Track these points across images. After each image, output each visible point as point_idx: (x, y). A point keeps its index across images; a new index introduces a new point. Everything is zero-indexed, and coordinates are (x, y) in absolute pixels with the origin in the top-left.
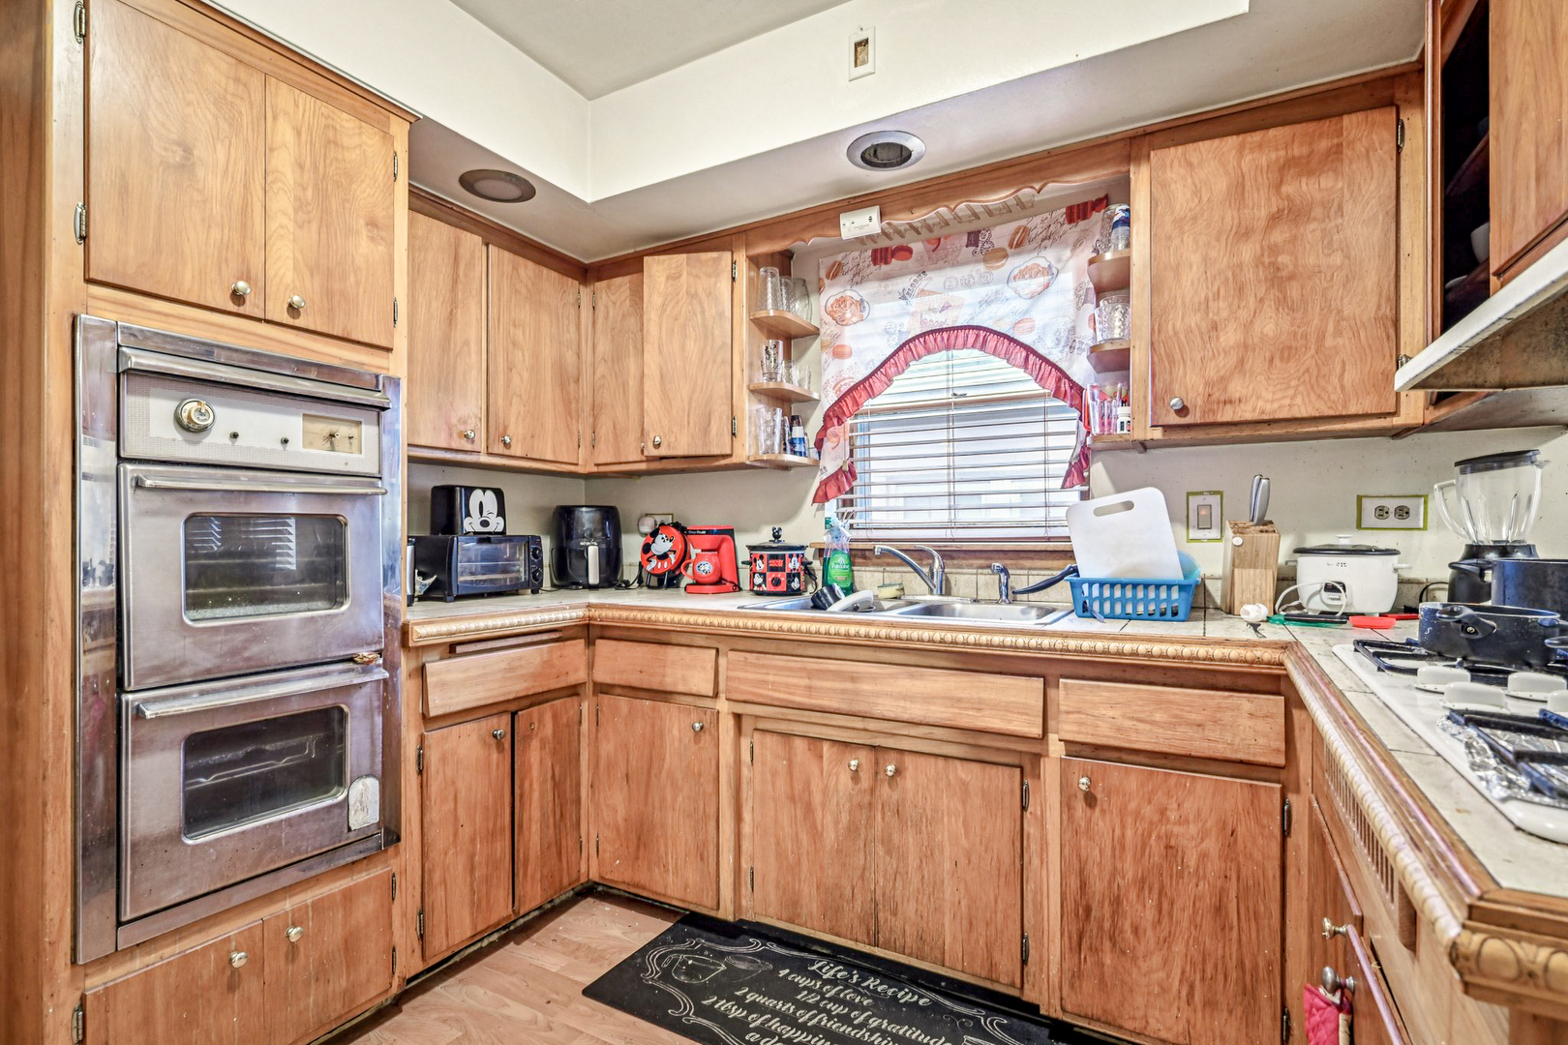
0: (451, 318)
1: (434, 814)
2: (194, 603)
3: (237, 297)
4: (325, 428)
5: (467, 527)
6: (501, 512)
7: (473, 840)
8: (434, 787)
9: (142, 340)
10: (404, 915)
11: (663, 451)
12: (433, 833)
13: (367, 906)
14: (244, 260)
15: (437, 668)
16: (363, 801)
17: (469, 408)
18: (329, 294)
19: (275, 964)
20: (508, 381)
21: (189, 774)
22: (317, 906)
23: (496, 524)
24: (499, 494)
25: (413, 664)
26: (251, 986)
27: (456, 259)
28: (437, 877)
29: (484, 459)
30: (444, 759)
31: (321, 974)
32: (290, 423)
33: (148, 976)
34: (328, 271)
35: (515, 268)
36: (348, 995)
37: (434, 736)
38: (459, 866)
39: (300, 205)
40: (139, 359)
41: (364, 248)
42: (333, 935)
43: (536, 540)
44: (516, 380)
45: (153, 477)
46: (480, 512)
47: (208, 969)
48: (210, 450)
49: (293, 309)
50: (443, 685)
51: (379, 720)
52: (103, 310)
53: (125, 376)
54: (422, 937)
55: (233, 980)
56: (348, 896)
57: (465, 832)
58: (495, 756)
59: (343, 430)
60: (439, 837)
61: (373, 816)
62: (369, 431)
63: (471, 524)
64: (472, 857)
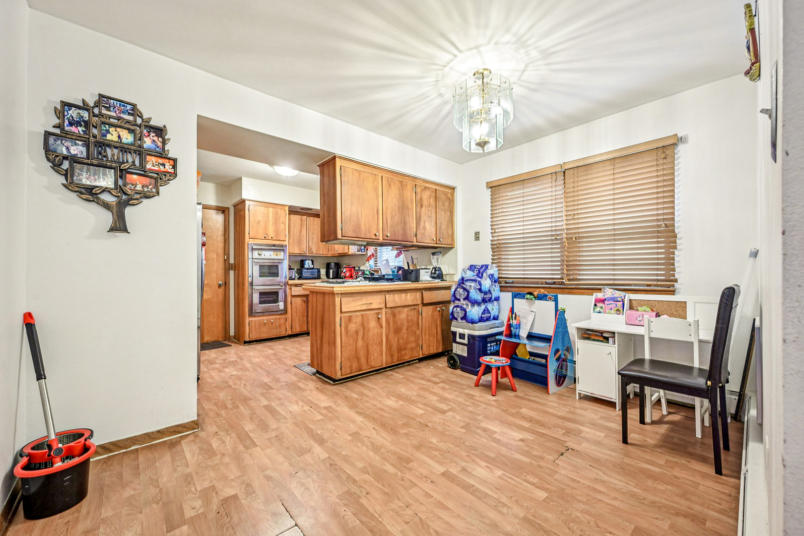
0: (301, 231)
1: (293, 310)
2: (260, 276)
3: (265, 237)
4: (276, 253)
5: (305, 267)
6: (313, 264)
7: (300, 316)
8: (293, 307)
9: (255, 244)
10: (288, 324)
11: (338, 252)
12: (293, 313)
13: (282, 321)
14: (266, 232)
15: (293, 288)
16: (281, 305)
17: (304, 246)
18: (277, 234)
19: (270, 324)
20: (312, 240)
21: (260, 298)
22: (275, 318)
23: (312, 266)
24: (312, 261)
25: (290, 287)
26: (267, 326)
27: (302, 221)
28: (294, 320)
29: (308, 255)
30: (295, 302)
31: (276, 328)
32: (272, 253)
33: (255, 320)
34: (277, 232)
35: (314, 220)
36: (280, 332)
37: (293, 299)
38: (298, 320)
39: (273, 224)
40: (254, 247)
41: (282, 226)
42: (278, 324)
43: (319, 269)
44: (314, 240)
45: (256, 261)
46: (308, 264)
47: (262, 322)
48: (262, 257)
49: (272, 238)
50: (294, 291)
51: (284, 294)
52: (251, 242)
53: (253, 249)
54: (291, 329)
55: (265, 324)
56: (280, 319)
57: (298, 315)
58: (304, 304)
59: (278, 253)
60: (294, 314)
61: (283, 308)
62: (282, 253)
63: (306, 266)
64: (300, 319)
